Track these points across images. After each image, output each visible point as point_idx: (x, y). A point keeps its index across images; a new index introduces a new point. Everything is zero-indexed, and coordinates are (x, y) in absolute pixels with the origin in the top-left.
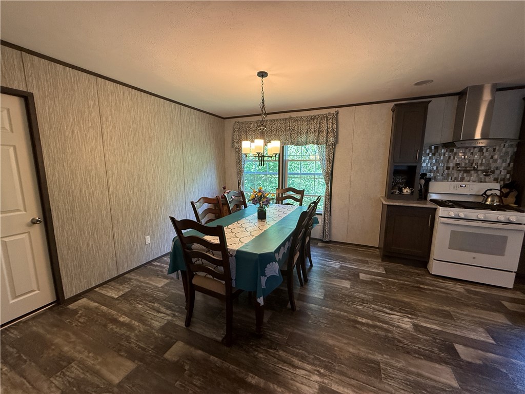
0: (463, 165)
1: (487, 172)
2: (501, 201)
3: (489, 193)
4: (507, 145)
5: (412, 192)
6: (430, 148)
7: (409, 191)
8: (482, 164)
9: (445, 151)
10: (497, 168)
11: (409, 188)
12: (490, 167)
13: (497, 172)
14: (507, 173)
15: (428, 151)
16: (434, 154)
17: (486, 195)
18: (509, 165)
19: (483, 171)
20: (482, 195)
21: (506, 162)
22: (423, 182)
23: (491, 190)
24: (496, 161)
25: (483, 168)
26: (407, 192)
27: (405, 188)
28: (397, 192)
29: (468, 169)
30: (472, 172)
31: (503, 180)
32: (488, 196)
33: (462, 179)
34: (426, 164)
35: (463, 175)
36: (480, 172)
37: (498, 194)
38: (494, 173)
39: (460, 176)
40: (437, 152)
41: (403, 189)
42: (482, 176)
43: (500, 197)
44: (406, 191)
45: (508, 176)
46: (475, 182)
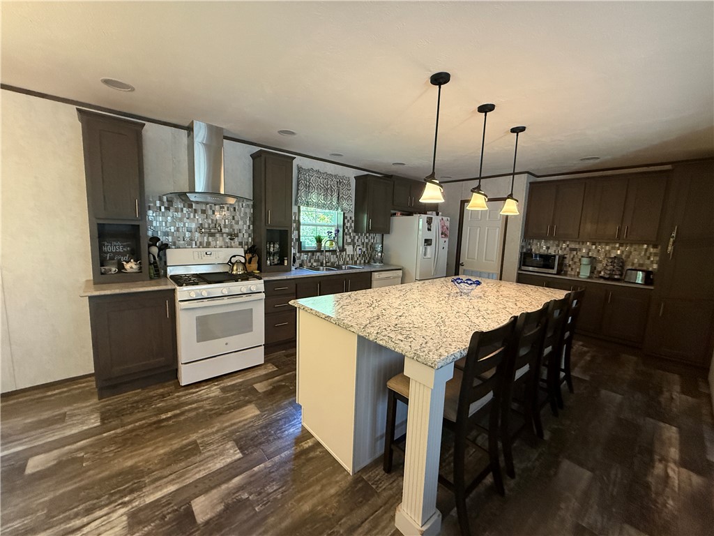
0: (207, 226)
1: (231, 235)
2: (245, 268)
3: (233, 260)
4: (244, 205)
5: (140, 268)
6: (161, 200)
7: (134, 266)
8: (225, 226)
9: (182, 205)
10: (240, 231)
11: (136, 261)
12: (234, 230)
13: (240, 235)
14: (249, 237)
15: (158, 204)
16: (167, 209)
17: (231, 263)
18: (249, 226)
19: (228, 234)
20: (228, 264)
21: (246, 224)
22: (155, 250)
23: (234, 256)
24: (237, 223)
25: (227, 230)
26: (131, 268)
27: (127, 262)
28: (113, 269)
29: (212, 231)
30: (218, 235)
31: (247, 243)
32: (233, 264)
33: (208, 245)
34: (159, 222)
35: (208, 239)
36: (225, 235)
37: (243, 260)
38: (238, 236)
39: (206, 240)
40: (172, 206)
41: (125, 263)
42: (227, 240)
43: (244, 264)
44: (131, 266)
45: (250, 240)
46: (221, 247)
